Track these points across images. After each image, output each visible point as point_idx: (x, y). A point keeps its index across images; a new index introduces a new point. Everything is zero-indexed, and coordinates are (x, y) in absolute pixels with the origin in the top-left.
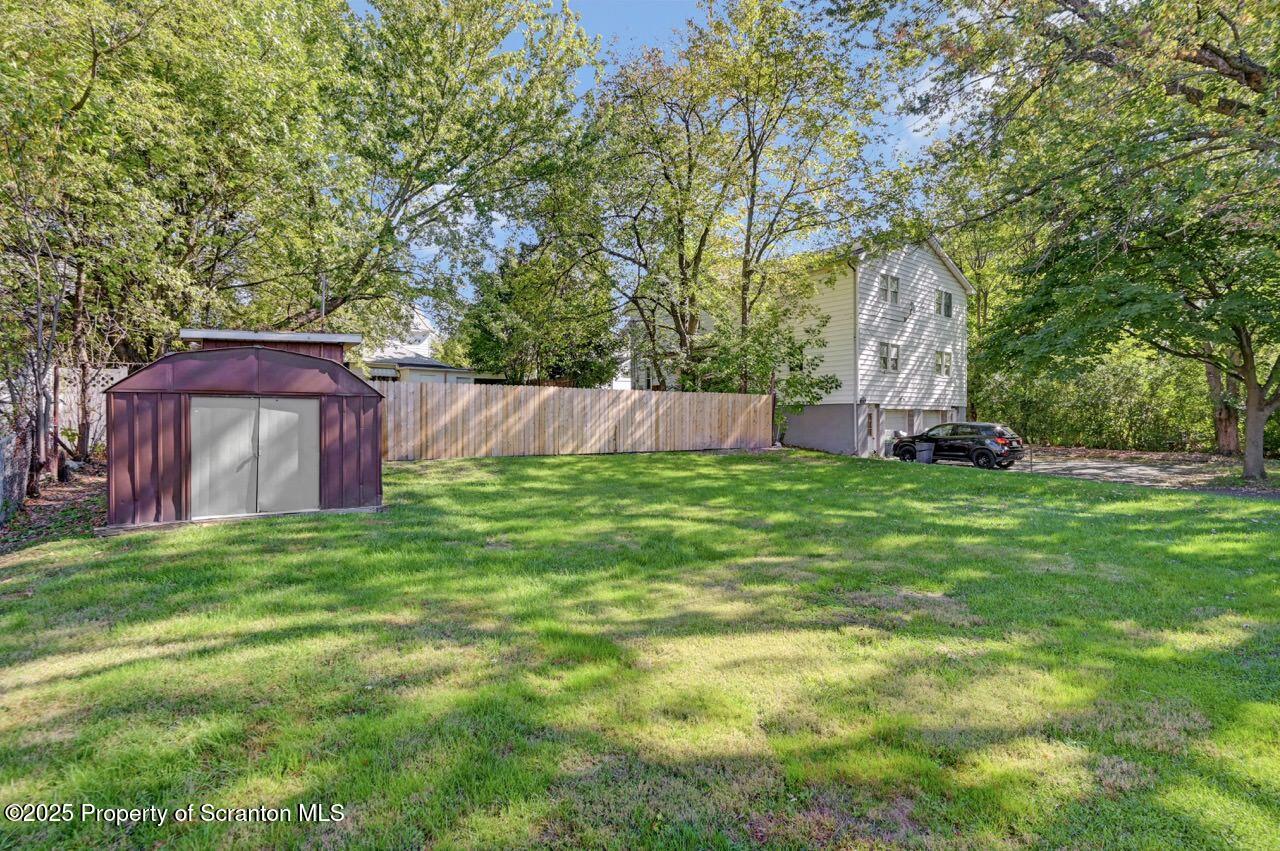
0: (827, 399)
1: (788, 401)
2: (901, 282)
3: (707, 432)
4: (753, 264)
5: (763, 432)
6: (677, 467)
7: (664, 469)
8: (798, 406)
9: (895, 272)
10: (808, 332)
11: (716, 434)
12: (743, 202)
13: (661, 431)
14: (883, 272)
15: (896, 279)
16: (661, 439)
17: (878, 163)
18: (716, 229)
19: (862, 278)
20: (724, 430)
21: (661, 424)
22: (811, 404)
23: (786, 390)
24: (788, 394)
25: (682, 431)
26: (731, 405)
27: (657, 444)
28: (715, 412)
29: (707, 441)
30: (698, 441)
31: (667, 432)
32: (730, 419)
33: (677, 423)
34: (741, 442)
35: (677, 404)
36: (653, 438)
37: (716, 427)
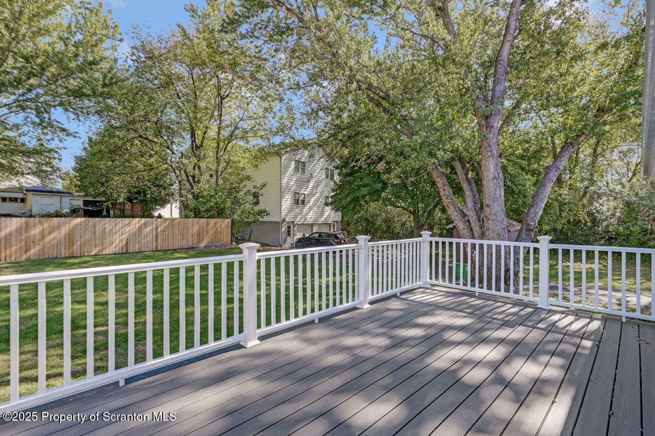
0: (264, 219)
2: (306, 164)
3: (190, 239)
5: (226, 238)
9: (303, 159)
10: (255, 188)
11: (196, 240)
13: (159, 240)
14: (296, 159)
15: (303, 163)
16: (159, 244)
19: (285, 162)
20: (201, 237)
21: (159, 236)
25: (173, 239)
26: (205, 224)
27: (157, 247)
28: (196, 229)
29: (190, 243)
30: (184, 244)
31: (163, 240)
32: (205, 232)
33: (170, 235)
34: (212, 243)
35: (170, 225)
36: (154, 244)
37: (196, 236)
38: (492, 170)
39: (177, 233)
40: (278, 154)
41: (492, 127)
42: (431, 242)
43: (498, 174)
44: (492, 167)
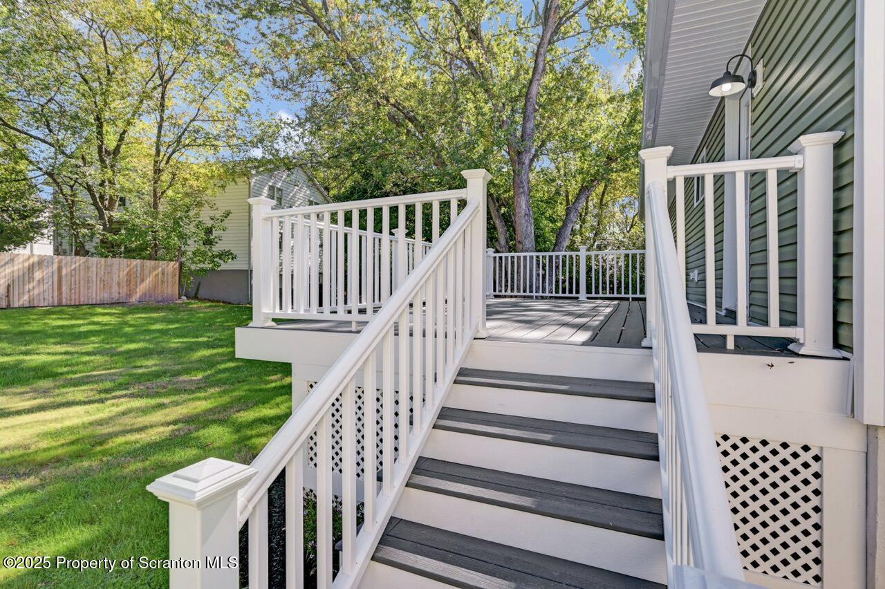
0: (224, 266)
1: (193, 267)
2: (284, 192)
3: (115, 289)
4: (163, 165)
5: (171, 289)
6: (73, 317)
7: (55, 319)
8: (202, 270)
9: (279, 185)
10: (212, 219)
11: (124, 291)
12: (153, 118)
13: (64, 288)
14: (270, 184)
15: (280, 190)
16: (64, 296)
17: (257, 114)
18: (132, 133)
19: (254, 186)
20: (132, 287)
21: (64, 282)
22: (213, 269)
23: (192, 259)
24: (194, 262)
25: (88, 289)
26: (139, 269)
27: (60, 300)
28: (123, 273)
29: (115, 296)
30: (105, 296)
31: (71, 289)
32: (139, 280)
33: (82, 282)
34: (150, 296)
35: (82, 267)
36: (56, 294)
37: (125, 284)
38: (524, 207)
39: (94, 279)
40: (246, 174)
41: (524, 163)
42: (495, 258)
43: (529, 211)
44: (524, 203)
